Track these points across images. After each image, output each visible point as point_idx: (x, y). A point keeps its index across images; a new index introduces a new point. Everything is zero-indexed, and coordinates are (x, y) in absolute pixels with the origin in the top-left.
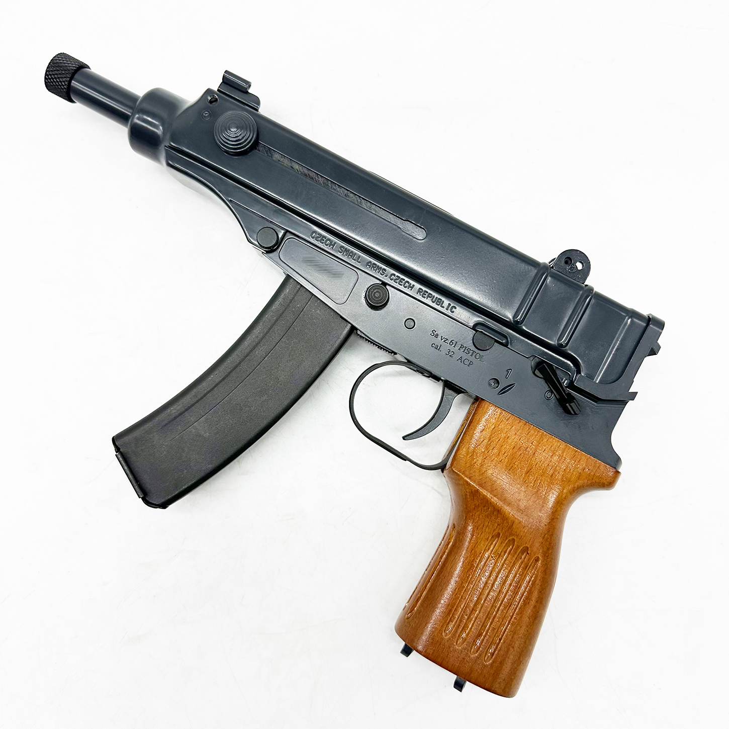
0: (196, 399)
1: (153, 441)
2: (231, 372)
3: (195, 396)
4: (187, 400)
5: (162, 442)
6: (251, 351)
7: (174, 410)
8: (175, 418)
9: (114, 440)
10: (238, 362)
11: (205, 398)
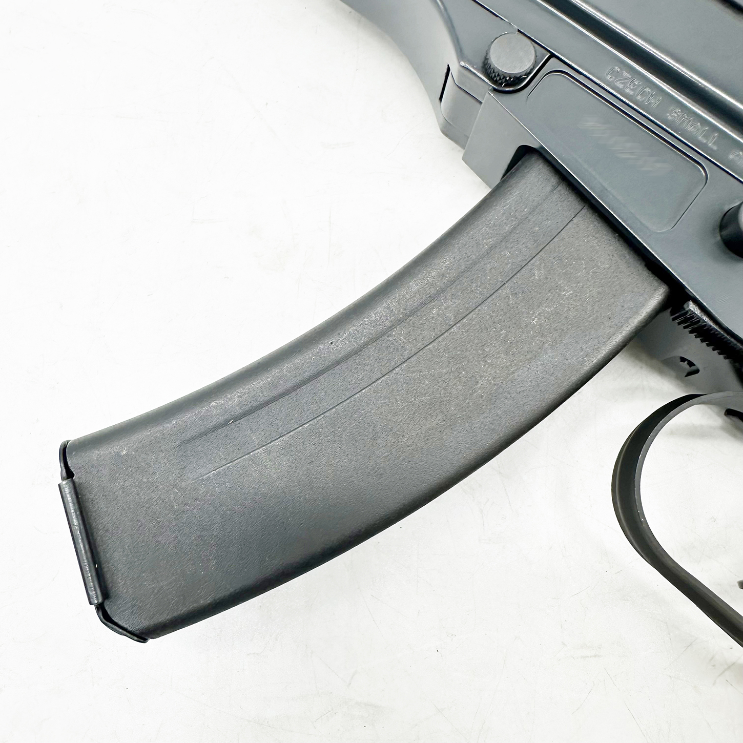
0: (275, 393)
1: (154, 473)
2: (366, 345)
3: (273, 385)
4: (258, 387)
5: (175, 480)
6: (424, 304)
7: (216, 408)
8: (216, 428)
9: (64, 452)
10: (388, 324)
11: (294, 394)
